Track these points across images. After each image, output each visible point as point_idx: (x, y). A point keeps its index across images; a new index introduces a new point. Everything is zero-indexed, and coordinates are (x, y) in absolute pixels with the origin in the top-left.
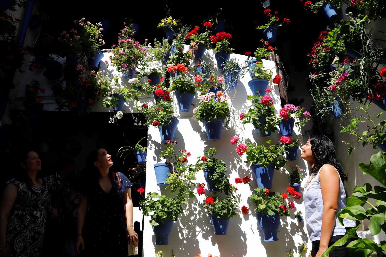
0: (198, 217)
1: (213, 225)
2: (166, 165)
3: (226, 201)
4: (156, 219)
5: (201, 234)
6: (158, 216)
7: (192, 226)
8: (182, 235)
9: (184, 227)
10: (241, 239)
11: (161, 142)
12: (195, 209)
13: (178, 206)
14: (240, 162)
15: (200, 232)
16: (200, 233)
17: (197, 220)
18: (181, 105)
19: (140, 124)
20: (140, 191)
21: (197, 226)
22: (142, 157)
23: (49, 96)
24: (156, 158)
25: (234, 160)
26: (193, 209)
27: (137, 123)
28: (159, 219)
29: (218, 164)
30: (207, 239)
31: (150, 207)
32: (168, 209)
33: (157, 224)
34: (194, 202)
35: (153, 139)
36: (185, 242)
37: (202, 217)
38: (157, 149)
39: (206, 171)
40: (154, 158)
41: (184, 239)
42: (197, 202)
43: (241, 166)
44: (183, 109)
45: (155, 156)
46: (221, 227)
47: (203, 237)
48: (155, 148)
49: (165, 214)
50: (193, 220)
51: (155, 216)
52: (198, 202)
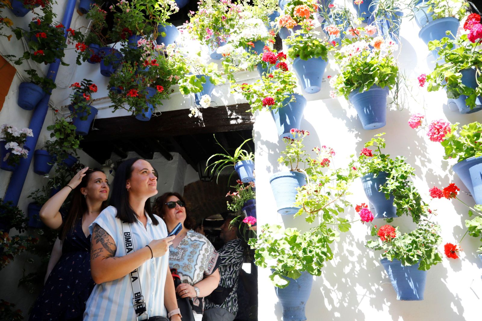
0: (358, 268)
1: (394, 283)
2: (291, 174)
3: (420, 232)
4: (282, 272)
5: (367, 300)
6: (285, 266)
7: (349, 284)
8: (331, 301)
9: (334, 287)
10: (452, 310)
11: (278, 142)
12: (351, 253)
13: (323, 246)
14: (426, 163)
15: (364, 295)
16: (365, 297)
17: (356, 273)
18: (305, 80)
19: (240, 121)
20: (249, 221)
21: (357, 284)
22: (246, 169)
23: (105, 98)
24: (272, 168)
25: (415, 161)
26: (347, 254)
27: (236, 120)
28: (287, 272)
29: (392, 164)
30: (379, 308)
31: (268, 251)
32: (304, 251)
33: (284, 282)
34: (348, 240)
35: (264, 138)
36: (337, 315)
37: (365, 268)
38: (273, 153)
39: (368, 179)
40: (268, 169)
41: (334, 309)
42: (353, 240)
43: (431, 170)
44: (309, 86)
45: (269, 164)
46: (411, 284)
47: (371, 304)
48: (268, 152)
49: (299, 263)
50: (348, 273)
51: (279, 267)
52: (356, 240)
